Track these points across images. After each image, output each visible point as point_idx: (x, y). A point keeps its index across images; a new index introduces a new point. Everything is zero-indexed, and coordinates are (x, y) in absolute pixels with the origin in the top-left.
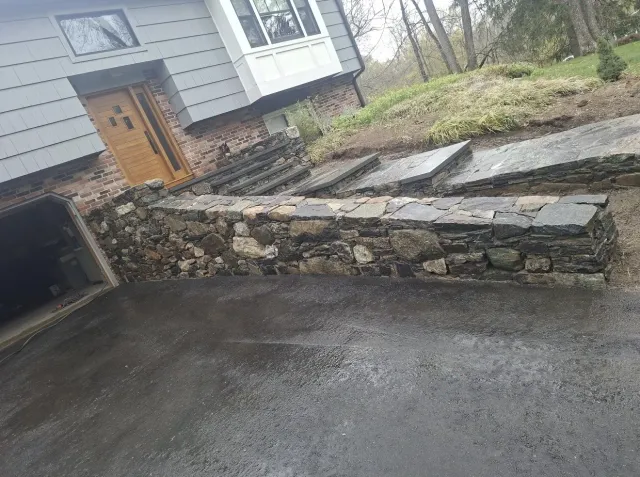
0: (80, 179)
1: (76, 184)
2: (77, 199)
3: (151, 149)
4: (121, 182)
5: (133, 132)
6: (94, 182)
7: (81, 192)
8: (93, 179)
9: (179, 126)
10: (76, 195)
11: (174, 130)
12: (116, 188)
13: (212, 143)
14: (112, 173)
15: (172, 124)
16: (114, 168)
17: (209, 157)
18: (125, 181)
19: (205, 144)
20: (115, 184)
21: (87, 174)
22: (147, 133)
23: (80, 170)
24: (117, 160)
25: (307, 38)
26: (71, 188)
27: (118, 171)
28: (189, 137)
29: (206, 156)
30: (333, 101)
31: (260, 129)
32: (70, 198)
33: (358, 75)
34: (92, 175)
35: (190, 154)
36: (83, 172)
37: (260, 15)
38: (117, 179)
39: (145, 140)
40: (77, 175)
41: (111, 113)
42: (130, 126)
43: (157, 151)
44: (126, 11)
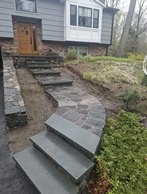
0: (6, 42)
1: (5, 43)
2: (3, 47)
3: (30, 42)
4: (17, 48)
5: (27, 36)
6: (9, 45)
7: (5, 46)
8: (10, 44)
9: (41, 39)
10: (3, 46)
11: (39, 40)
12: (15, 48)
13: (48, 47)
14: (15, 44)
15: (39, 38)
16: (17, 43)
17: (46, 51)
18: (18, 48)
19: (46, 47)
20: (15, 47)
21: (9, 42)
22: (31, 37)
23: (7, 40)
24: (19, 42)
25: (92, 28)
26: (3, 44)
27: (17, 44)
28: (42, 43)
29: (45, 50)
30: (96, 50)
31: (66, 49)
32: (2, 46)
33: (109, 45)
34: (10, 43)
35: (40, 48)
36: (8, 41)
37: (79, 16)
38: (16, 46)
39: (29, 39)
40: (5, 41)
41: (23, 28)
42: (27, 34)
43: (31, 43)
44: (37, 2)
